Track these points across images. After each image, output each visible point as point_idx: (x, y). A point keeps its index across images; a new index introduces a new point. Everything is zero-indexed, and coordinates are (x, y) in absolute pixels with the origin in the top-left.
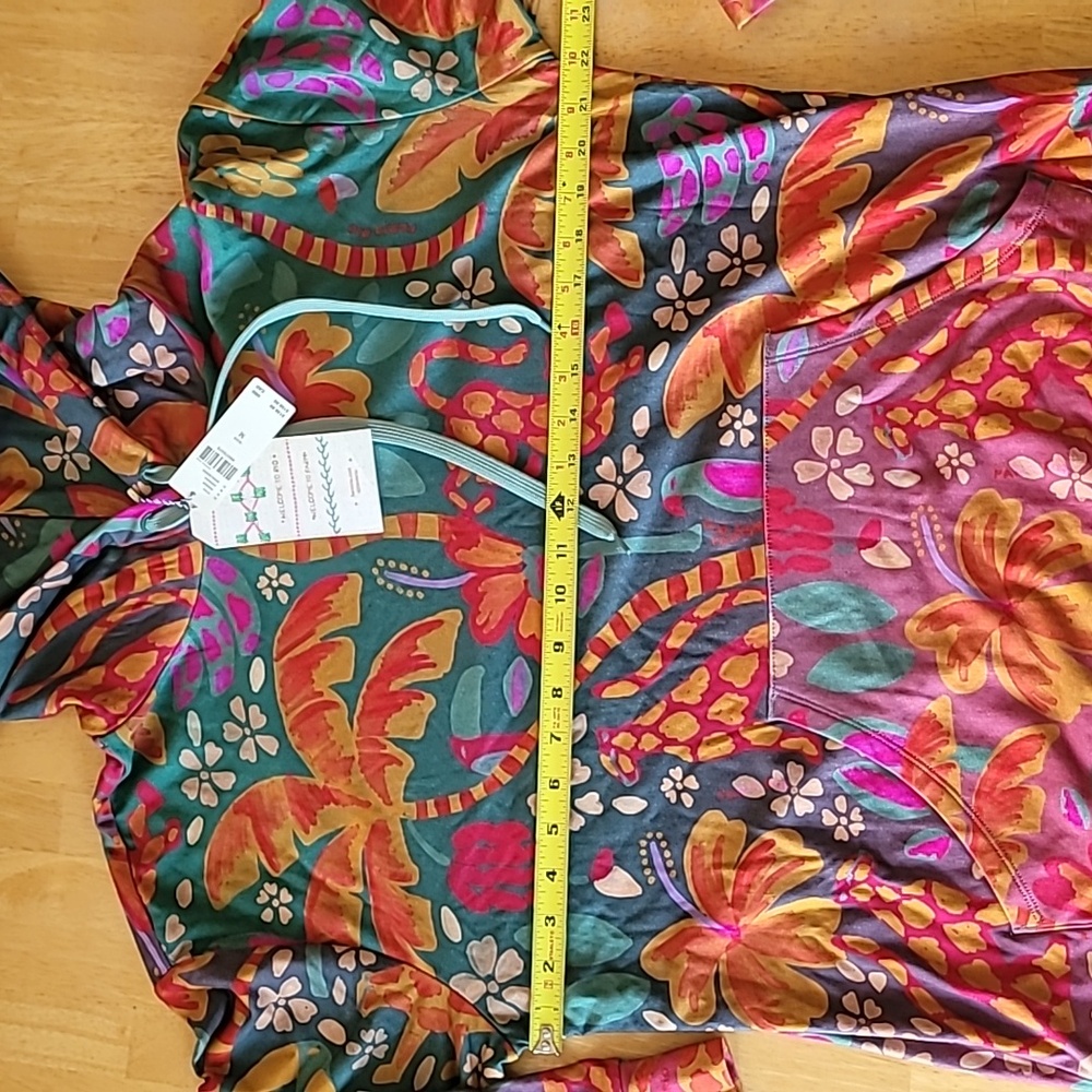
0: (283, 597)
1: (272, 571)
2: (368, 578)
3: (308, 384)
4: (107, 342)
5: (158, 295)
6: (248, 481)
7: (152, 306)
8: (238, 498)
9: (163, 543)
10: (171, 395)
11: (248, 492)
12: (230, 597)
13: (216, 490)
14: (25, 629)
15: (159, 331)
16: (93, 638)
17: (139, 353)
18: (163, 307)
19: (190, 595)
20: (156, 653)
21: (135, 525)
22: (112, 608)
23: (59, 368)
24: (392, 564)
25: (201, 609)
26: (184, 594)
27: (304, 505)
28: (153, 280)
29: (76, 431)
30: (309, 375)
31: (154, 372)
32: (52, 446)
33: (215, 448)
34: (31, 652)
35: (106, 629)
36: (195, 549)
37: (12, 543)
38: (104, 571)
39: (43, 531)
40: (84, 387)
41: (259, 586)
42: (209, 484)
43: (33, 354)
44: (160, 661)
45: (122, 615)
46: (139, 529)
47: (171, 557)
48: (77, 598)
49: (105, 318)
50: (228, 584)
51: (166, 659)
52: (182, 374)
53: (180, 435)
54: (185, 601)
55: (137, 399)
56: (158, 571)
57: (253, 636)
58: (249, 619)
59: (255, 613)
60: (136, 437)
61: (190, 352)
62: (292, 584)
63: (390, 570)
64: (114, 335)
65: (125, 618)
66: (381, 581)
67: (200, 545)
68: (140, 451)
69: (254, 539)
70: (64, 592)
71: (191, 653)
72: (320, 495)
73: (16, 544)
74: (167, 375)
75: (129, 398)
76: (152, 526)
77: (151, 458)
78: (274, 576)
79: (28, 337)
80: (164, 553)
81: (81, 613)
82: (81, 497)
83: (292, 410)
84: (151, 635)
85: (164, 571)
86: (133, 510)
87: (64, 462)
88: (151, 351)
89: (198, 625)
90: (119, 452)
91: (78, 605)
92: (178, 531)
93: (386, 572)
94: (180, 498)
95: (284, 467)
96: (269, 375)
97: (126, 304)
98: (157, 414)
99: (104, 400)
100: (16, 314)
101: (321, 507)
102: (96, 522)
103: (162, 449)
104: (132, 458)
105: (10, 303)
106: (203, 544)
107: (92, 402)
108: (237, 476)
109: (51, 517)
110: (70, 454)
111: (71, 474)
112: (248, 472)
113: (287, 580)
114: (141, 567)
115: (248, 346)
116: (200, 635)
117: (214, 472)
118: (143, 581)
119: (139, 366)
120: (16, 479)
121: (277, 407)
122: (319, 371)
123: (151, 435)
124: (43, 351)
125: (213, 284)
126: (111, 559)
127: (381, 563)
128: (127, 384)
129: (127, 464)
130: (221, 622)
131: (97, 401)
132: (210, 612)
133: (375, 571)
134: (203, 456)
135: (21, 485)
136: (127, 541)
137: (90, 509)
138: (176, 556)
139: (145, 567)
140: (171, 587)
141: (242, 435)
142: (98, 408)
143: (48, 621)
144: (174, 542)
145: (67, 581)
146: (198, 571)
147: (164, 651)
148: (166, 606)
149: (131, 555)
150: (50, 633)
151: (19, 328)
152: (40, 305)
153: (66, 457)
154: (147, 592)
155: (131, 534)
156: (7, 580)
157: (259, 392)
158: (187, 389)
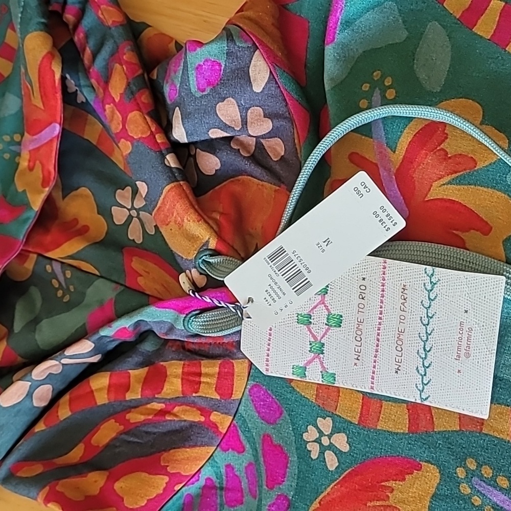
0: (332, 462)
1: (326, 424)
2: (448, 477)
3: (430, 197)
4: (194, 88)
5: (266, 40)
6: (322, 302)
7: (257, 52)
8: (306, 320)
9: (206, 348)
10: (257, 171)
11: (320, 317)
12: (267, 439)
13: (280, 304)
14: (40, 399)
15: (258, 87)
16: (107, 433)
17: (228, 111)
18: (271, 58)
19: (223, 421)
20: (166, 479)
21: (177, 319)
22: (134, 406)
23: (140, 110)
24: (487, 472)
25: (231, 441)
26: (215, 417)
27: (388, 350)
28: (268, 21)
29: (143, 187)
30: (435, 184)
31: (243, 137)
32: (123, 197)
33: (289, 251)
34: (40, 427)
35: (122, 427)
36: (240, 368)
37: (60, 293)
38: (136, 359)
39: (90, 291)
40: (160, 138)
41: (305, 436)
42: (273, 294)
43: (118, 86)
44: (168, 489)
45: (142, 418)
46: (180, 326)
47: (210, 368)
48: (100, 382)
49: (196, 58)
50: (268, 422)
51: (177, 488)
52: (277, 148)
53: (257, 222)
54: (215, 426)
55: (218, 167)
56: (192, 380)
57: (282, 497)
58: (284, 476)
59: (293, 469)
60: (203, 213)
61: (292, 121)
62: (345, 448)
63: (481, 477)
64: (203, 82)
65: (145, 423)
66: (465, 489)
67: (246, 365)
68: (203, 233)
69: (314, 376)
70: (91, 370)
71: (209, 487)
72: (412, 346)
73: (63, 296)
74: (259, 146)
75: (210, 163)
76: (195, 326)
77: (213, 244)
78: (327, 432)
79: (117, 66)
80: (204, 362)
81: (102, 399)
82: (137, 264)
83: (402, 224)
84: (165, 455)
85: (200, 383)
86: (180, 303)
87: (130, 218)
88: (244, 110)
89: (224, 458)
90: (180, 226)
91: (100, 390)
92: (225, 340)
93: (475, 479)
94: (234, 301)
95: (373, 297)
96: (383, 173)
97: (224, 45)
98: (237, 188)
99: (179, 158)
100: (113, 37)
101: (412, 361)
102: (144, 299)
103: (229, 236)
104: (192, 238)
105: (110, 23)
106: (251, 364)
107: (164, 158)
108: (311, 292)
109: (101, 277)
110: (138, 210)
111: (135, 234)
112: (325, 291)
113: (341, 442)
114: (175, 369)
115: (365, 130)
116: (223, 470)
117: (281, 280)
118: (173, 387)
119: (225, 127)
120: (82, 223)
121: (383, 216)
122: (449, 183)
123: (221, 214)
124: (128, 84)
125: (341, 36)
126: (148, 347)
127: (472, 465)
128: (210, 146)
129: (186, 243)
130: (250, 464)
131: (171, 160)
132: (240, 449)
133: (461, 473)
134: (273, 257)
135: (83, 231)
136: (166, 334)
137: (141, 281)
138: (217, 370)
139: (180, 371)
140: (203, 404)
141: (327, 241)
142: (170, 168)
143: (66, 397)
144: (218, 351)
145: (96, 359)
146: (237, 395)
147: (176, 478)
148: (193, 425)
149: (169, 351)
150: (64, 412)
151: (112, 55)
152: (147, 33)
153: (134, 213)
154: (175, 402)
155: (172, 329)
156: (37, 337)
157: (363, 191)
158: (277, 168)
